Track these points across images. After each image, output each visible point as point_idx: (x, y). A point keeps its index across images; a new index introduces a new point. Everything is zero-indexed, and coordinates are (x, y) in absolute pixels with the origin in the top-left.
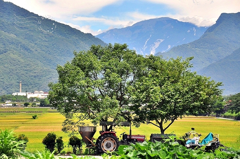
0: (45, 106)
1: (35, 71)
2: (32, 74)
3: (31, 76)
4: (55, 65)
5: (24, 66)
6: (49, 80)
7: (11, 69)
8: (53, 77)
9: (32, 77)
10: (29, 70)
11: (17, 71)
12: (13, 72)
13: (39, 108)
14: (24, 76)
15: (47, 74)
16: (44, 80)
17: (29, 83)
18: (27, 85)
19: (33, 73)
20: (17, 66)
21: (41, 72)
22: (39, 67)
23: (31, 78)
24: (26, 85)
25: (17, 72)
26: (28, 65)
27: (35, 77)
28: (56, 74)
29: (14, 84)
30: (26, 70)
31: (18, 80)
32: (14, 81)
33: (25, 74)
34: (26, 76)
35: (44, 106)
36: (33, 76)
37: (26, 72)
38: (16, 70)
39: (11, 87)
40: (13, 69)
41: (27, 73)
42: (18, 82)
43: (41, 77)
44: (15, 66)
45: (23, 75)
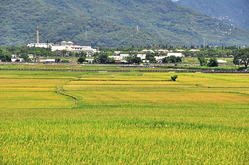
0: (108, 63)
1: (37, 13)
2: (34, 17)
3: (32, 20)
4: (62, 4)
5: (22, 5)
6: (57, 25)
7: (3, 8)
8: (64, 22)
9: (34, 22)
10: (28, 11)
11: (13, 12)
12: (5, 13)
13: (99, 65)
14: (21, 19)
15: (54, 17)
16: (51, 26)
17: (29, 30)
18: (27, 32)
19: (34, 15)
20: (11, 4)
21: (45, 14)
22: (43, 7)
23: (32, 22)
24: (25, 32)
25: (12, 14)
26: (26, 4)
27: (38, 21)
28: (67, 18)
29: (8, 31)
30: (24, 11)
31: (14, 25)
32: (8, 26)
33: (23, 17)
34: (25, 20)
35: (105, 62)
36: (34, 19)
37: (24, 13)
38: (10, 10)
39: (5, 35)
40: (6, 9)
41: (26, 16)
42: (13, 28)
43: (47, 22)
44: (8, 4)
45: (21, 17)
